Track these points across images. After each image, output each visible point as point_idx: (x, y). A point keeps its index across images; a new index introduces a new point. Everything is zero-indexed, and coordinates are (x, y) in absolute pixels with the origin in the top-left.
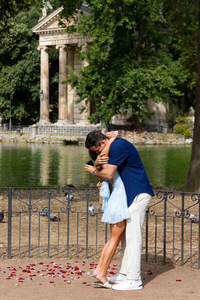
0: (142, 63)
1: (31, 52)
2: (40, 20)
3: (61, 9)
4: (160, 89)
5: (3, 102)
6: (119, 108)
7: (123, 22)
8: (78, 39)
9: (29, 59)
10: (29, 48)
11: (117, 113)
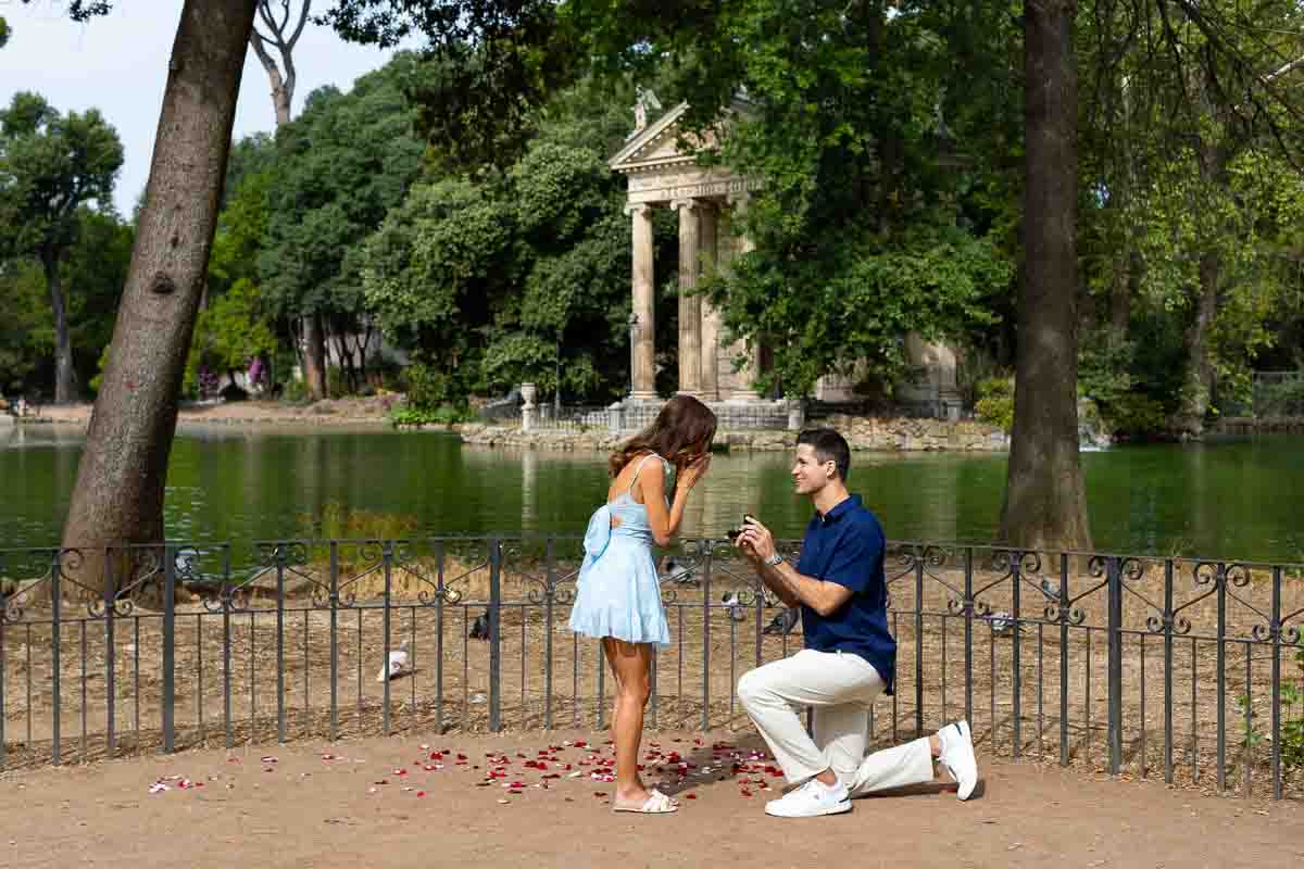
0: (890, 241)
1: (607, 220)
2: (630, 137)
3: (681, 109)
4: (940, 306)
5: (538, 348)
6: (834, 358)
7: (838, 135)
8: (728, 183)
9: (602, 239)
10: (603, 210)
11: (828, 372)
